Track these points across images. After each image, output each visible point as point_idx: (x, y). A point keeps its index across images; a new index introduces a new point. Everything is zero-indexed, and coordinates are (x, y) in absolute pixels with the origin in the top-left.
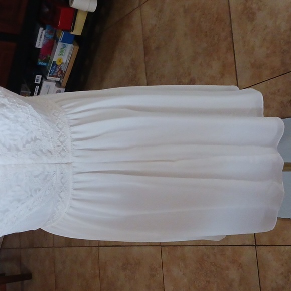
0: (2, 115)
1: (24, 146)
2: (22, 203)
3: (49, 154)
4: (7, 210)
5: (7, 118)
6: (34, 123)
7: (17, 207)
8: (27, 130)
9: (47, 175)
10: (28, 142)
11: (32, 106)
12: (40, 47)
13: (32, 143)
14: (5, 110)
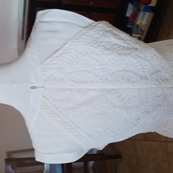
0: (137, 55)
1: (150, 76)
2: (149, 114)
3: (167, 81)
4: (140, 119)
5: (140, 57)
6: (156, 60)
7: (146, 117)
8: (152, 65)
9: (165, 96)
10: (152, 73)
11: (154, 49)
12: (129, 16)
13: (155, 74)
14: (138, 52)
